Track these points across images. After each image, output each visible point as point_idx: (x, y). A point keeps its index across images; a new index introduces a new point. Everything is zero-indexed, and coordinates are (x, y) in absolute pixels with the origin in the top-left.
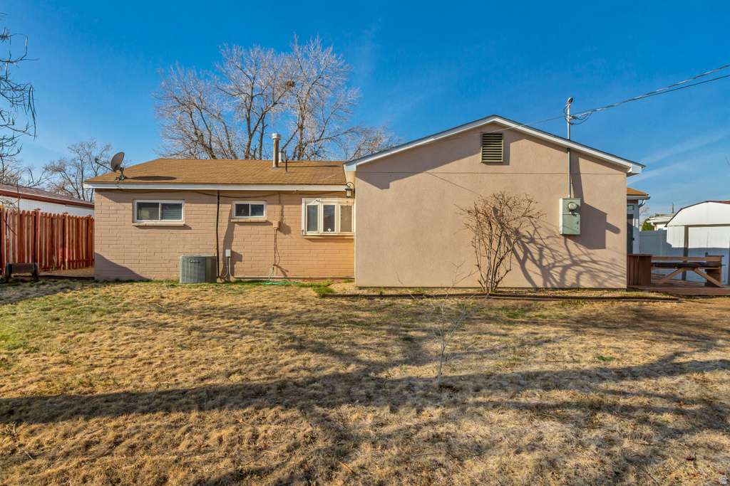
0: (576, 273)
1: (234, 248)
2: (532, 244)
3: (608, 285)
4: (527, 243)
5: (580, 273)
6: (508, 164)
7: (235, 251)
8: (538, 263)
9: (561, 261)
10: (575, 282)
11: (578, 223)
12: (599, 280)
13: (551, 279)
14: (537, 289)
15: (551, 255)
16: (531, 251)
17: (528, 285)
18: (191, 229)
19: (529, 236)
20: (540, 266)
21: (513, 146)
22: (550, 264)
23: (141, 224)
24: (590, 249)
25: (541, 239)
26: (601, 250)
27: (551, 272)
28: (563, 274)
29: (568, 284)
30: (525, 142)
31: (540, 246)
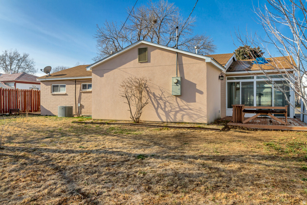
0: (182, 115)
1: (81, 103)
2: (161, 100)
3: (198, 122)
4: (159, 100)
5: (183, 115)
6: (150, 62)
7: (82, 104)
8: (164, 109)
9: (174, 109)
10: (181, 119)
11: (179, 89)
12: (193, 119)
13: (170, 117)
14: (164, 122)
15: (169, 106)
16: (161, 104)
17: (159, 120)
18: (68, 95)
19: (159, 96)
20: (165, 111)
21: (152, 53)
22: (169, 110)
23: (53, 94)
24: (188, 102)
25: (165, 98)
26: (193, 103)
27: (170, 114)
28: (175, 115)
29: (178, 120)
30: (157, 51)
31: (164, 101)
